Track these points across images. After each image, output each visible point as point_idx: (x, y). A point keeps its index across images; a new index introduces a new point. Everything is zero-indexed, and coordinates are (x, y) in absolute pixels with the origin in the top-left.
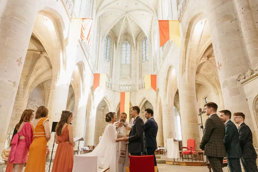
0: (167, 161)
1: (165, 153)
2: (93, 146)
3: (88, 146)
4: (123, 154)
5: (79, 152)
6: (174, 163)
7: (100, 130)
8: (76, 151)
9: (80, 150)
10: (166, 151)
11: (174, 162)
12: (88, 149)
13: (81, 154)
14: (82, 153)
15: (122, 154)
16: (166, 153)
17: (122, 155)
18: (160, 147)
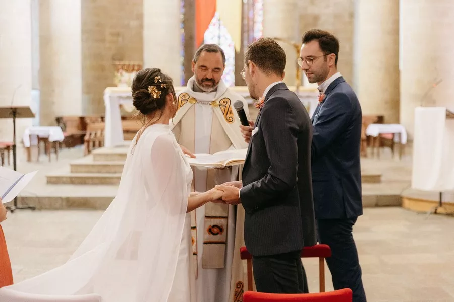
0: (410, 199)
1: (402, 147)
2: (82, 119)
3: (59, 120)
4: (216, 230)
5: (21, 154)
6: (440, 210)
7: (103, 41)
8: (8, 148)
9: (22, 142)
10: (410, 141)
11: (441, 204)
12: (56, 134)
13: (29, 159)
14: (34, 152)
15: (210, 230)
16: (406, 150)
17: (214, 234)
18: (380, 120)
